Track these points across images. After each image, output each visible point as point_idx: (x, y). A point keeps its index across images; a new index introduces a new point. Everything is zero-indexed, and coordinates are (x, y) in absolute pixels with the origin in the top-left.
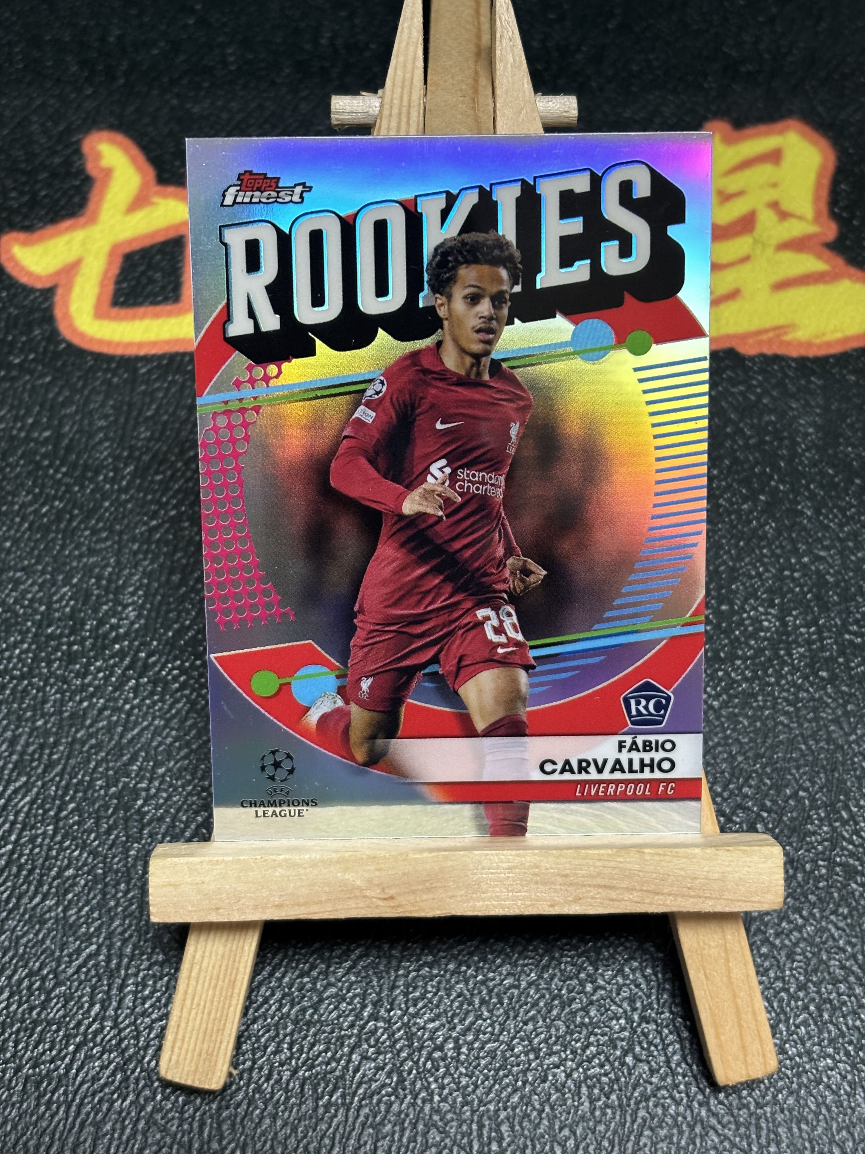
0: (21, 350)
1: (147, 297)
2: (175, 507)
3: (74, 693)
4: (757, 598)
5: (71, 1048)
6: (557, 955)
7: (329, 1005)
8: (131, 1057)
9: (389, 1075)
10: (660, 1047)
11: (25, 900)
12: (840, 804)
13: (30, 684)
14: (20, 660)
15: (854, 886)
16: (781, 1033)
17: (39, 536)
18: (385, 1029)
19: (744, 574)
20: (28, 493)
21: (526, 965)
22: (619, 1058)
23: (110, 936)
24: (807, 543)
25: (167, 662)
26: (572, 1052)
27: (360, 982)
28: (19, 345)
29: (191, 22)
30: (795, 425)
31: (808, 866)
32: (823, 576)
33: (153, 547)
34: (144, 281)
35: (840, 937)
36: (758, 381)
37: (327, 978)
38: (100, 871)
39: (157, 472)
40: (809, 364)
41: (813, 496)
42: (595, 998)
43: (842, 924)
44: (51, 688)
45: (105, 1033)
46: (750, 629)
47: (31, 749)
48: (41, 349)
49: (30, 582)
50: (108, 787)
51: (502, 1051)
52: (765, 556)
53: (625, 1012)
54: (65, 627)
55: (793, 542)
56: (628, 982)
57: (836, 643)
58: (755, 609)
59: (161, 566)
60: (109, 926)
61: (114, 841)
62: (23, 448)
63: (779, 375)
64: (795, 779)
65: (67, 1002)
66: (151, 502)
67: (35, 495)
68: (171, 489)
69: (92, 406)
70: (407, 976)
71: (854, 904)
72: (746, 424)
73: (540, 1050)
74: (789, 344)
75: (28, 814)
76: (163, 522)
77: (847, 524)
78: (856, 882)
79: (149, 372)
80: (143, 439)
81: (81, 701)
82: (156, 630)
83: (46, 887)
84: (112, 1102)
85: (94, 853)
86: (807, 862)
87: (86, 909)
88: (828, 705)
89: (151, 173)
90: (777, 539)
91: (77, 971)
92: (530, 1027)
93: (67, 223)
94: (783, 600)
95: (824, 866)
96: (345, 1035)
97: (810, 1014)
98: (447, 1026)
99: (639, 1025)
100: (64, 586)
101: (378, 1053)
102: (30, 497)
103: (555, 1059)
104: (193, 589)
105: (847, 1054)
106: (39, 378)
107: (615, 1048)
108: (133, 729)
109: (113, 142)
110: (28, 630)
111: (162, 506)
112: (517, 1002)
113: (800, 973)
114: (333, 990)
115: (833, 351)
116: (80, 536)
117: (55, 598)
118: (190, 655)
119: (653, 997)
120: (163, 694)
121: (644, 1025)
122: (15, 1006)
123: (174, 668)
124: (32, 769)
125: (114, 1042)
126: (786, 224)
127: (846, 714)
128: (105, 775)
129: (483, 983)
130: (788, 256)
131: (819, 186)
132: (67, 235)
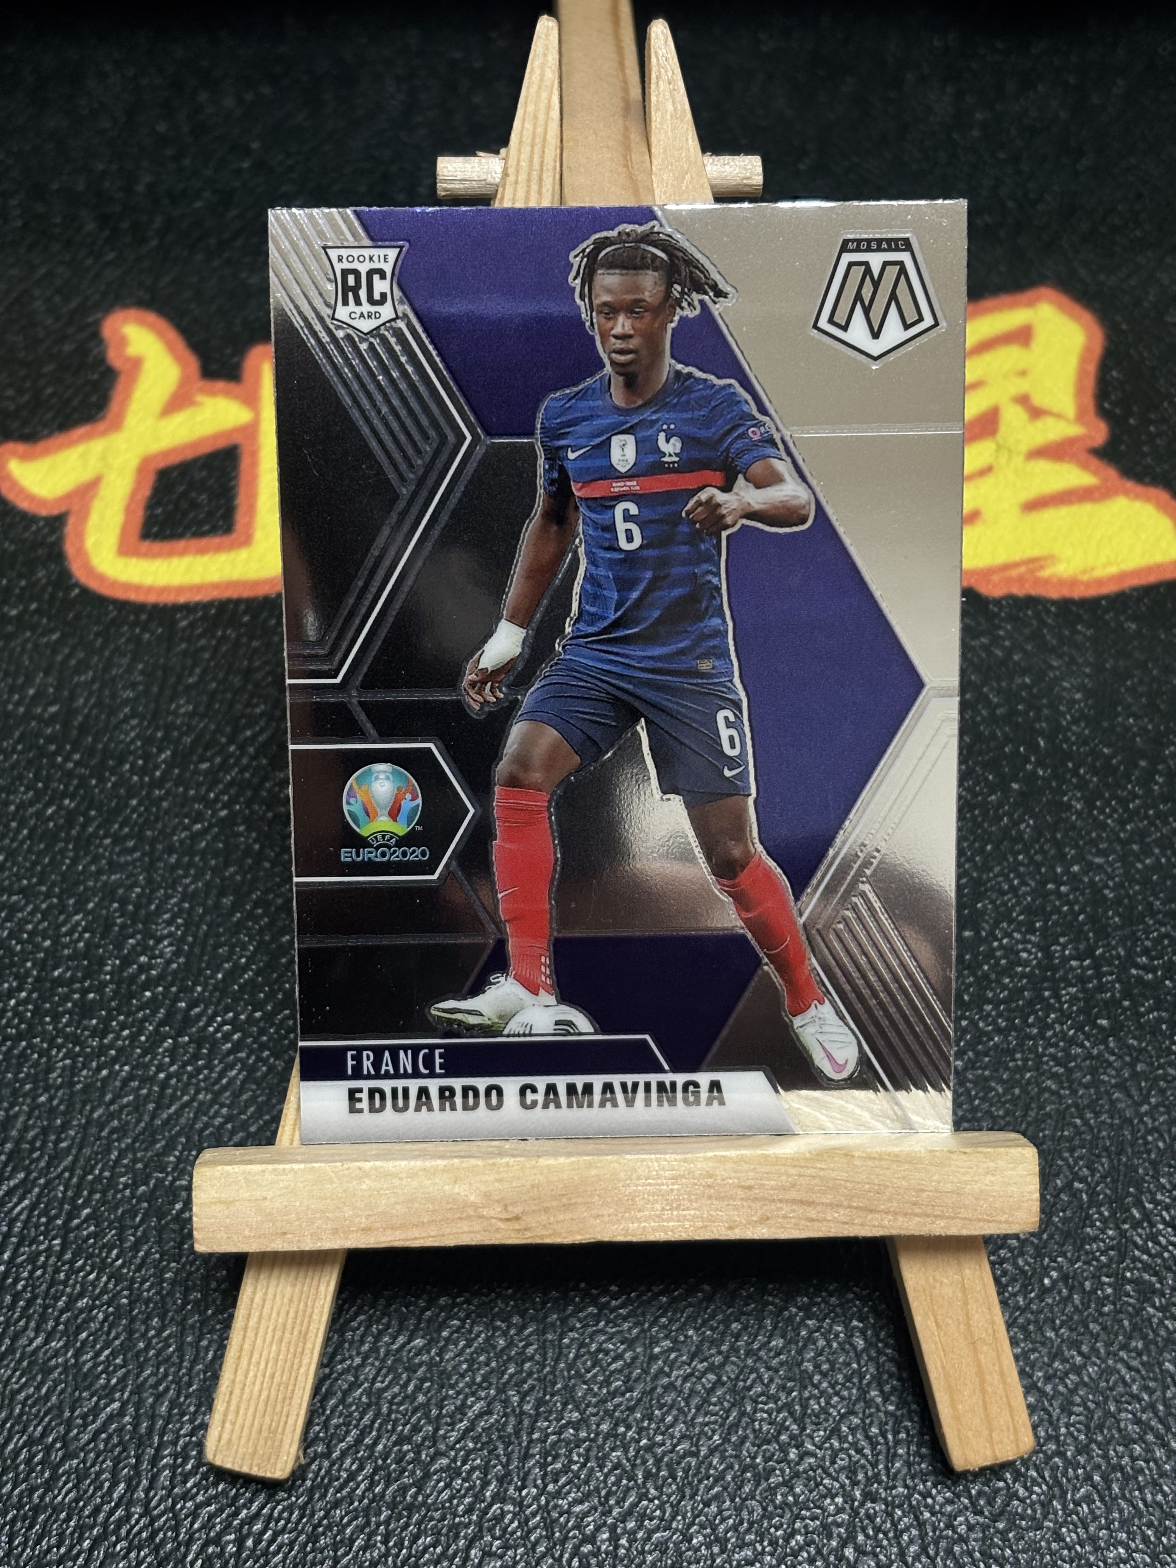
0: (20, 598)
1: (187, 528)
2: (225, 806)
3: (88, 1058)
4: (1011, 921)
5: (86, 1544)
6: (749, 1408)
7: (438, 1481)
10: (891, 1535)
11: (23, 1341)
12: (1129, 1199)
13: (30, 1046)
14: (16, 1013)
15: (1151, 1310)
16: (1055, 1513)
17: (42, 846)
18: (515, 1515)
19: (992, 889)
20: (28, 789)
21: (707, 1424)
22: (836, 1550)
23: (138, 1390)
24: (1076, 846)
25: (215, 1014)
26: (771, 1544)
27: (481, 1450)
28: (17, 591)
29: (246, 165)
30: (1057, 689)
31: (1087, 1285)
32: (1100, 891)
33: (197, 859)
34: (184, 505)
35: (1134, 1380)
36: (1007, 631)
37: (434, 1445)
38: (125, 1301)
39: (202, 760)
40: (1074, 609)
41: (1083, 785)
42: (801, 1469)
43: (1135, 1363)
44: (58, 1052)
45: (133, 1522)
46: (1003, 962)
47: (31, 1134)
48: (47, 597)
49: (30, 908)
50: (135, 1185)
51: (675, 1543)
52: (1021, 864)
53: (843, 1486)
54: (77, 968)
55: (1059, 845)
56: (846, 1445)
57: (1118, 980)
58: (1009, 935)
59: (207, 884)
60: (138, 1377)
61: (144, 1259)
62: (21, 729)
63: (1035, 622)
64: (1069, 1166)
65: (79, 1481)
66: (194, 799)
67: (37, 791)
68: (220, 781)
69: (114, 672)
70: (545, 1441)
71: (1151, 1336)
72: (992, 689)
73: (728, 1540)
74: (1046, 582)
75: (26, 1223)
76: (211, 826)
77: (1130, 820)
78: (1153, 1306)
79: (192, 625)
80: (184, 715)
81: (99, 1069)
82: (200, 972)
83: (51, 1323)
85: (117, 1276)
86: (1086, 1279)
87: (107, 1352)
88: (1110, 1064)
89: (194, 363)
90: (1038, 841)
91: (95, 1438)
92: (714, 1508)
93: (82, 430)
94: (1046, 922)
95: (1109, 1285)
96: (460, 1523)
97: (1094, 1486)
98: (600, 1509)
99: (862, 1504)
100: (76, 913)
101: (506, 1547)
102: (31, 794)
103: (748, 1553)
104: (251, 916)
105: (1145, 1539)
106: (43, 635)
107: (830, 1537)
108: (169, 1108)
109: (142, 323)
110: (28, 973)
111: (209, 804)
112: (695, 1475)
113: (1079, 1431)
114: (444, 1461)
115: (1105, 590)
116: (97, 847)
117: (64, 929)
118: (246, 1005)
119: (881, 1467)
120: (210, 1058)
121: (869, 1505)
122: (9, 1486)
123: (224, 1023)
124: (31, 1163)
125: (144, 1535)
126: (1040, 424)
127: (1135, 1076)
128: (130, 1169)
129: (649, 1449)
130: (1043, 466)
131: (1082, 373)
132: (80, 449)
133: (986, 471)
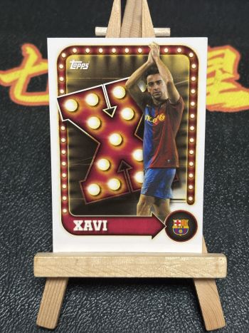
1: (36, 90)
3: (5, 201)
8: (13, 308)
9: (90, 317)
10: (172, 313)
18: (89, 304)
22: (160, 316)
23: (10, 272)
25: (33, 193)
30: (224, 132)
32: (230, 175)
34: (36, 85)
36: (213, 119)
39: (35, 139)
40: (229, 114)
45: (6, 300)
48: (5, 103)
50: (13, 228)
53: (162, 302)
57: (233, 195)
59: (34, 165)
63: (220, 117)
69: (18, 120)
73: (136, 312)
74: (223, 108)
76: (36, 153)
79: (35, 110)
80: (32, 129)
81: (7, 203)
84: (6, 321)
85: (7, 247)
88: (229, 213)
89: (40, 55)
90: (217, 164)
93: (15, 69)
94: (217, 182)
96: (77, 305)
99: (166, 306)
103: (140, 315)
104: (43, 172)
106: (4, 111)
107: (159, 312)
108: (21, 212)
109: (30, 47)
111: (36, 148)
115: (236, 111)
120: (31, 202)
121: (168, 306)
123: (35, 195)
125: (8, 303)
126: (224, 74)
127: (235, 216)
128: (12, 225)
130: (225, 83)
131: (235, 64)
132: (15, 72)
133: (212, 84)
